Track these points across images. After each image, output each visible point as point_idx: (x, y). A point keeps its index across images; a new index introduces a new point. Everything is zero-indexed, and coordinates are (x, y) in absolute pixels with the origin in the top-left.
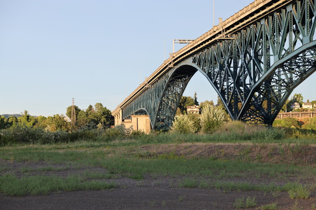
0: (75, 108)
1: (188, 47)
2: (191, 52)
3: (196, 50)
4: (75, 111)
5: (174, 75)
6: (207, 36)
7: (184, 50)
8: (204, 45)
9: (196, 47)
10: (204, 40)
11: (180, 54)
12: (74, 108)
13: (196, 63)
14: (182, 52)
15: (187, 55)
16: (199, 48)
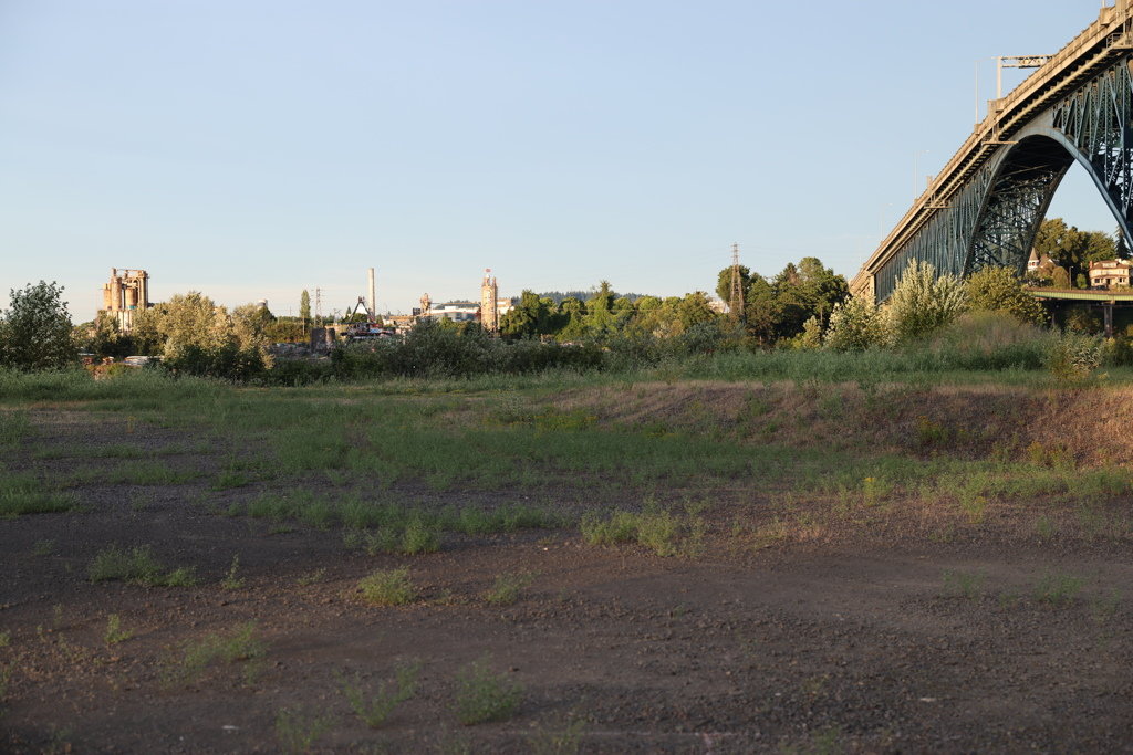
0: (742, 274)
1: (1038, 80)
2: (1047, 95)
3: (1059, 86)
4: (740, 282)
5: (1005, 169)
6: (1087, 41)
7: (1026, 90)
8: (1081, 70)
9: (1059, 78)
10: (1078, 54)
11: (1017, 103)
12: (738, 273)
13: (1063, 128)
14: (1021, 94)
15: (1035, 103)
16: (1067, 81)
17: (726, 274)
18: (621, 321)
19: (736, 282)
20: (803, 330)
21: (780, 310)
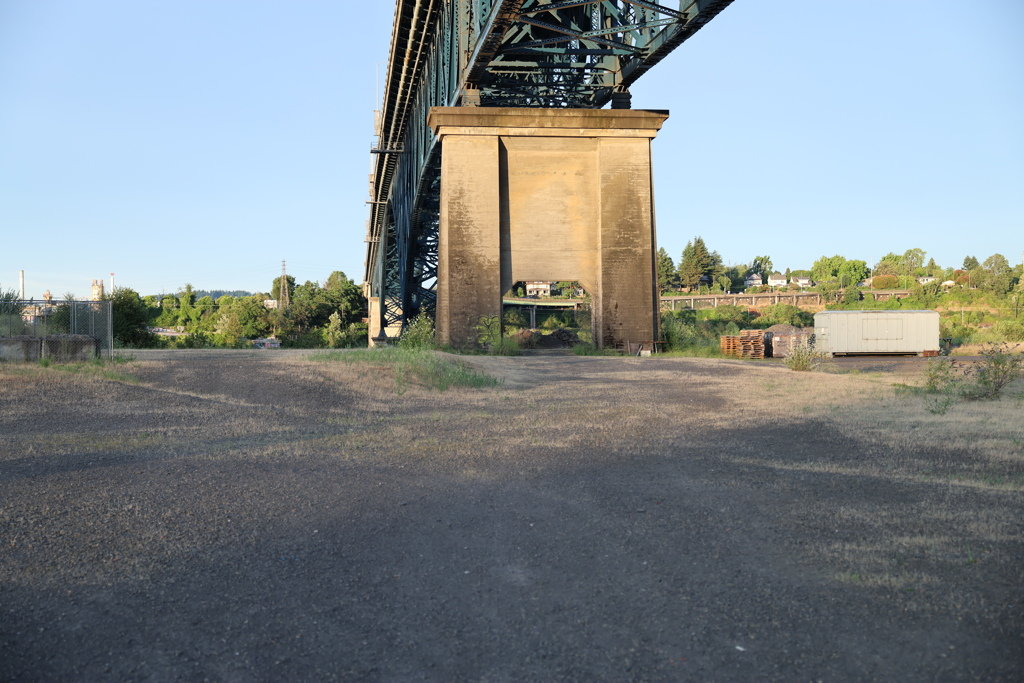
12: (286, 281)
17: (278, 281)
18: (200, 313)
19: (284, 287)
20: (329, 322)
21: (314, 307)
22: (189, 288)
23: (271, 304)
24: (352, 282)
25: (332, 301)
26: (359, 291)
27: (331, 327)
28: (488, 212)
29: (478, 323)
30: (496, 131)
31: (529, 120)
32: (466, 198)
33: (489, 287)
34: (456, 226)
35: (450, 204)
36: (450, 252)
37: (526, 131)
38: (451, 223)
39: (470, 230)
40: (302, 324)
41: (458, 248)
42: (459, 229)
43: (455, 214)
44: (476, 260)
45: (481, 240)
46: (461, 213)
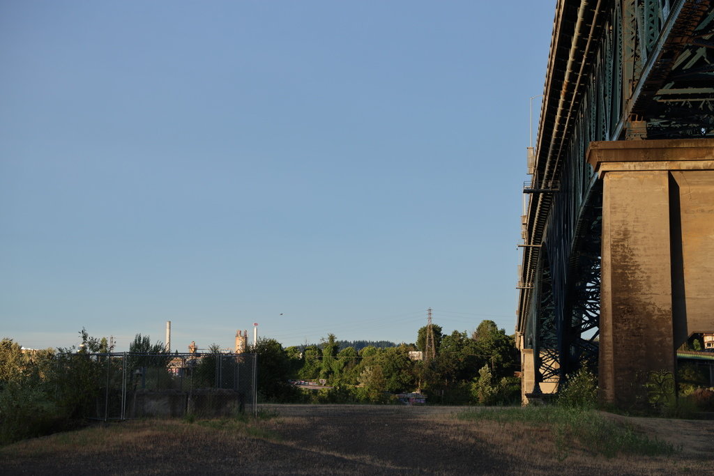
0: (436, 332)
12: (432, 331)
17: (423, 332)
18: (342, 365)
19: (430, 337)
20: (479, 375)
21: (461, 359)
22: (332, 338)
23: (416, 355)
24: (503, 332)
25: (481, 353)
26: (511, 342)
27: (481, 381)
28: (657, 255)
29: (648, 381)
30: (665, 166)
31: (704, 152)
32: (631, 240)
33: (660, 339)
34: (620, 271)
35: (614, 247)
36: (614, 299)
37: (701, 164)
38: (614, 267)
39: (636, 276)
40: (450, 378)
41: (623, 296)
42: (623, 274)
43: (618, 258)
44: (645, 309)
45: (650, 287)
46: (625, 257)
